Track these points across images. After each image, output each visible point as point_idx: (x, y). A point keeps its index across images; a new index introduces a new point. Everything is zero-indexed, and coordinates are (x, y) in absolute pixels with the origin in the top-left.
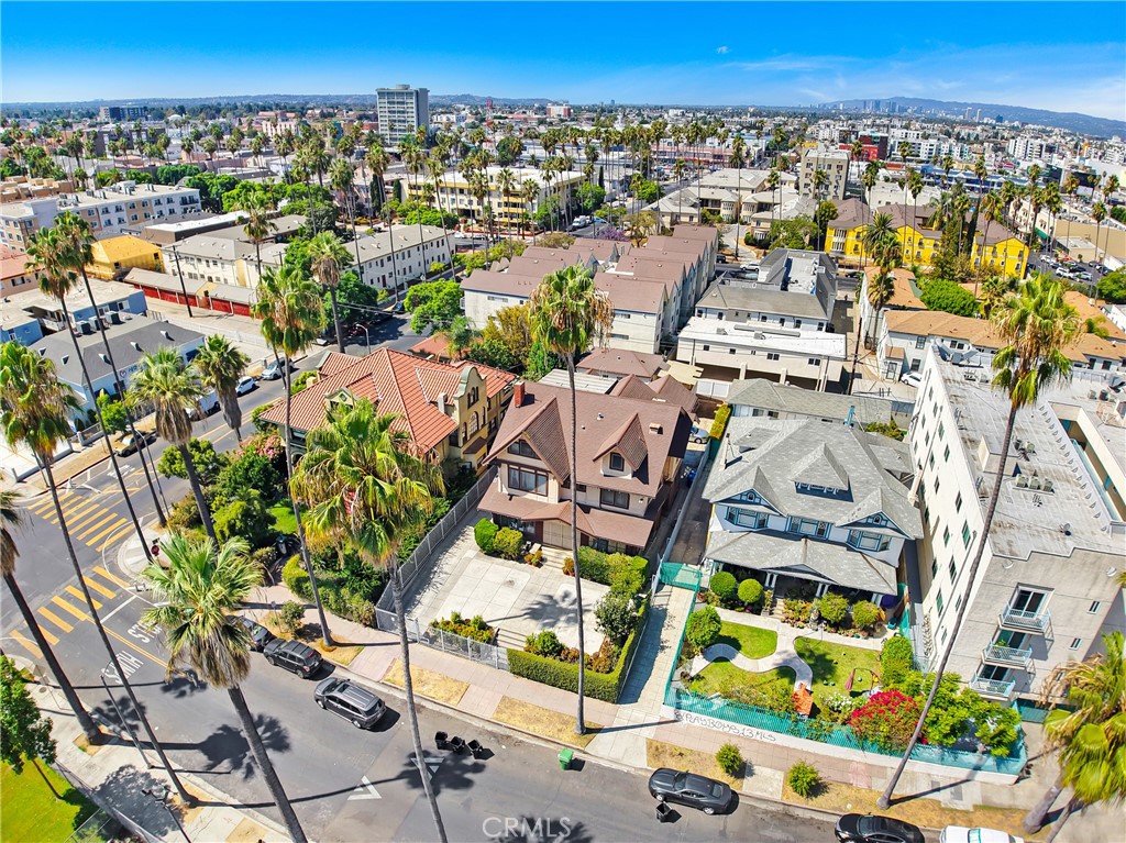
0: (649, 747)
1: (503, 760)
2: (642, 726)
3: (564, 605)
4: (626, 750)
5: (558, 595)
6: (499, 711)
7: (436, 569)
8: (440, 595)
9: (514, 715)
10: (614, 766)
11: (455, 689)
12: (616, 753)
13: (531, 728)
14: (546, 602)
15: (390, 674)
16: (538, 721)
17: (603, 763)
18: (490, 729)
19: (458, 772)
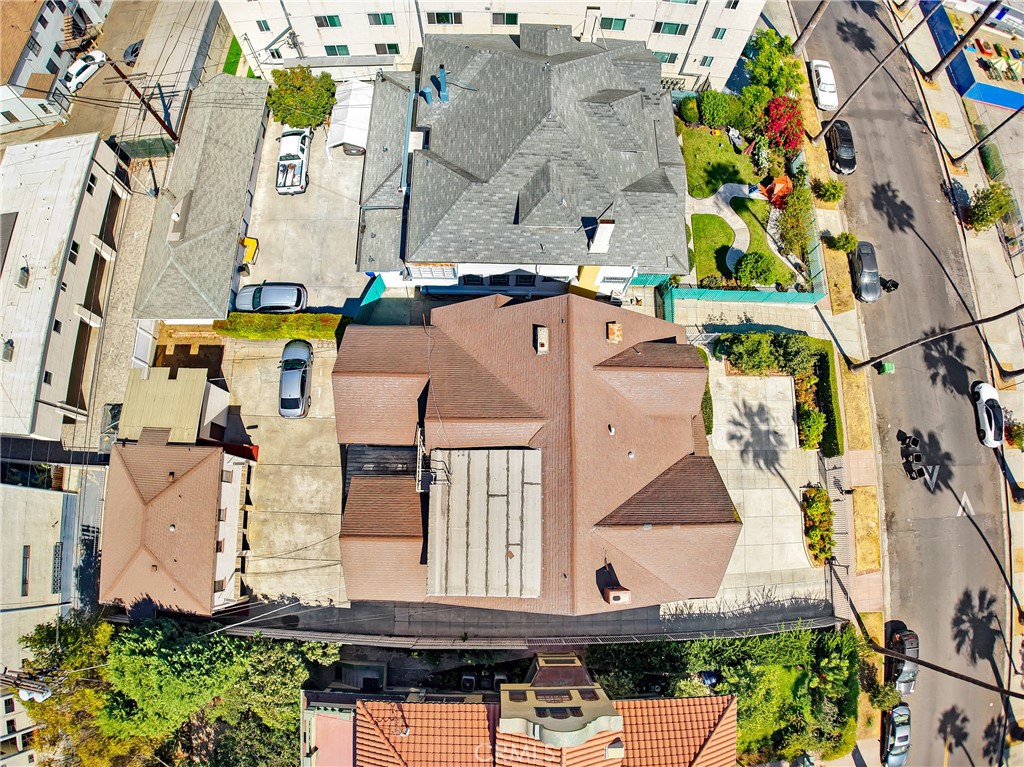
0: (841, 311)
1: (900, 420)
2: (825, 322)
3: (747, 434)
4: (848, 329)
5: (737, 447)
6: (864, 446)
7: (747, 610)
8: (776, 580)
9: (862, 431)
10: (864, 334)
11: (862, 497)
12: (854, 336)
13: (866, 411)
14: (751, 455)
15: (873, 567)
16: (858, 408)
17: (865, 344)
18: (880, 446)
19: (927, 448)
